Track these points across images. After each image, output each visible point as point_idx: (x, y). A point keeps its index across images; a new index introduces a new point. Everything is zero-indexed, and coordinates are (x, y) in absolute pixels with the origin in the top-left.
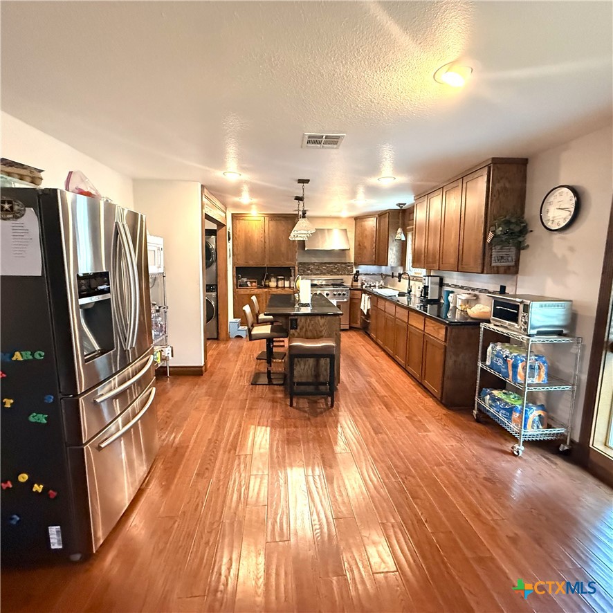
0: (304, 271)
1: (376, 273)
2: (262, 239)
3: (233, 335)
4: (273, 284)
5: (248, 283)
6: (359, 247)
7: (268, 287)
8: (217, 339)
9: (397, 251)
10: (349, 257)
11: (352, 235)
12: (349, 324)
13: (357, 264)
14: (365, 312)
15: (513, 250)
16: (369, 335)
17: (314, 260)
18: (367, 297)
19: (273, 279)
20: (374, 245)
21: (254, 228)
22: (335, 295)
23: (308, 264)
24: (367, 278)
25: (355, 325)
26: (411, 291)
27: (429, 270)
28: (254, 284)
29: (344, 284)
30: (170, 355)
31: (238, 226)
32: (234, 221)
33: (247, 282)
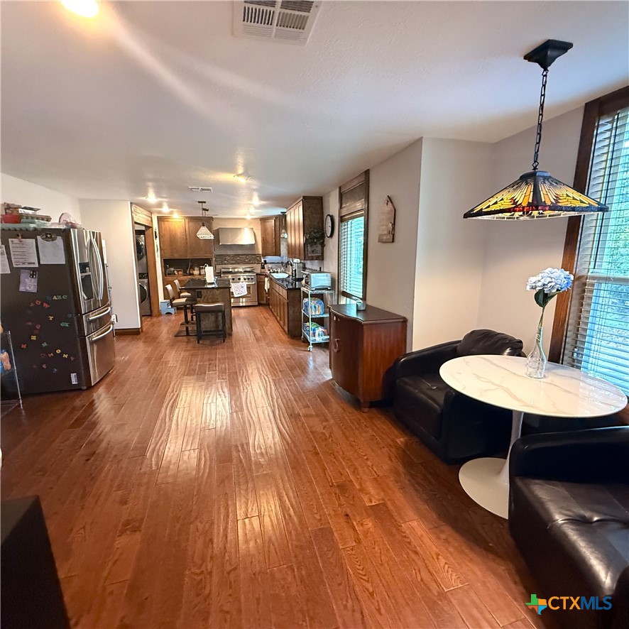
0: (222, 262)
2: (184, 237)
3: (164, 313)
4: (196, 272)
5: (175, 272)
6: (264, 241)
7: (193, 274)
8: (151, 315)
10: (258, 249)
11: (258, 233)
12: (258, 301)
13: (264, 255)
14: (267, 291)
15: (320, 246)
17: (229, 252)
18: (268, 280)
19: (196, 268)
21: (177, 227)
22: (245, 279)
23: (225, 256)
24: (272, 265)
25: (262, 302)
27: (301, 260)
28: (180, 273)
29: (254, 271)
30: (115, 320)
31: (163, 227)
32: (160, 222)
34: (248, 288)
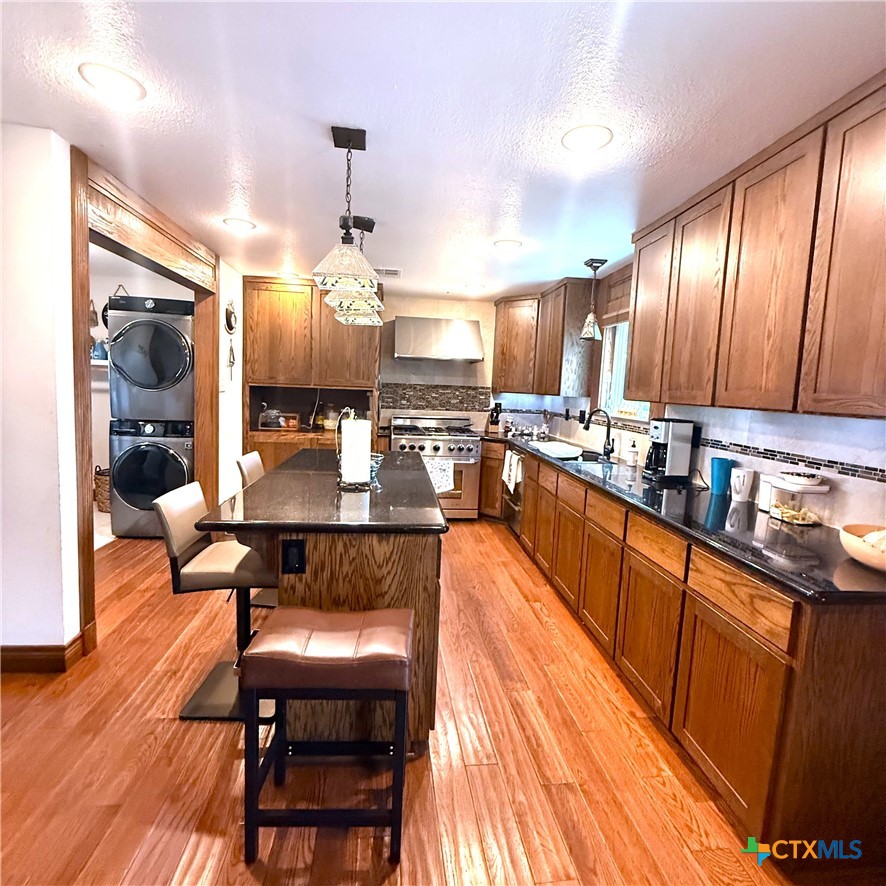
0: (395, 401)
1: (533, 409)
2: (307, 332)
4: (330, 424)
5: (282, 421)
7: (320, 429)
9: (579, 365)
10: (483, 376)
11: (489, 336)
12: (479, 509)
13: (496, 391)
14: (511, 488)
16: (518, 538)
17: (415, 380)
18: (516, 458)
19: (332, 414)
20: (532, 354)
21: (290, 307)
22: (451, 450)
23: (404, 387)
24: (517, 418)
25: (489, 511)
26: (612, 451)
28: (293, 422)
29: (472, 428)
31: (256, 303)
32: (249, 291)
33: (279, 417)
34: (458, 473)
